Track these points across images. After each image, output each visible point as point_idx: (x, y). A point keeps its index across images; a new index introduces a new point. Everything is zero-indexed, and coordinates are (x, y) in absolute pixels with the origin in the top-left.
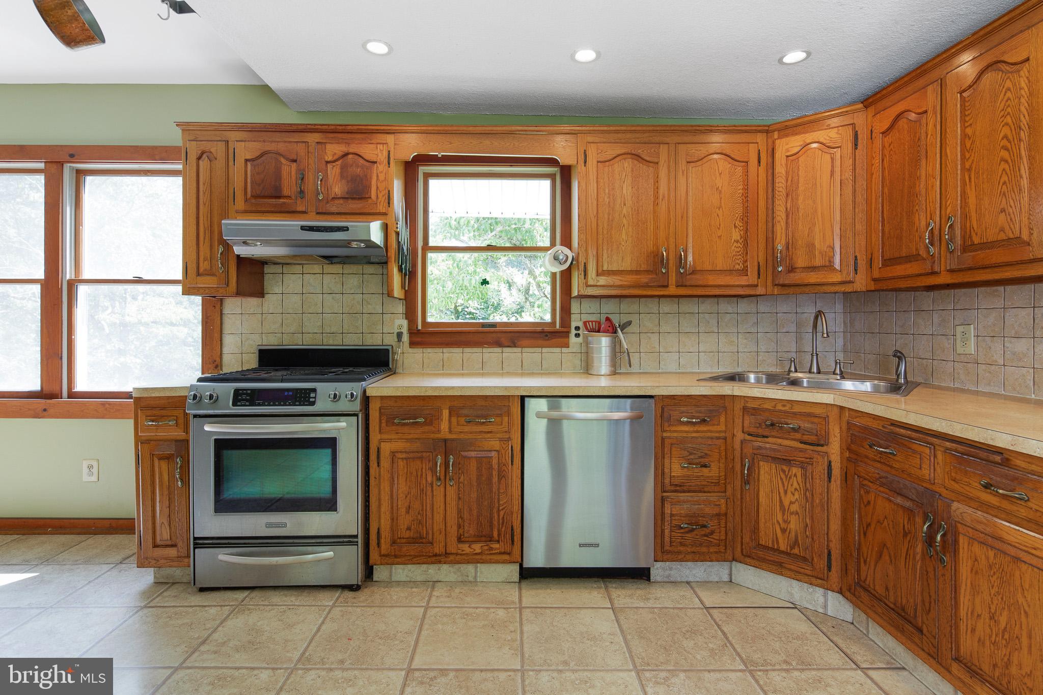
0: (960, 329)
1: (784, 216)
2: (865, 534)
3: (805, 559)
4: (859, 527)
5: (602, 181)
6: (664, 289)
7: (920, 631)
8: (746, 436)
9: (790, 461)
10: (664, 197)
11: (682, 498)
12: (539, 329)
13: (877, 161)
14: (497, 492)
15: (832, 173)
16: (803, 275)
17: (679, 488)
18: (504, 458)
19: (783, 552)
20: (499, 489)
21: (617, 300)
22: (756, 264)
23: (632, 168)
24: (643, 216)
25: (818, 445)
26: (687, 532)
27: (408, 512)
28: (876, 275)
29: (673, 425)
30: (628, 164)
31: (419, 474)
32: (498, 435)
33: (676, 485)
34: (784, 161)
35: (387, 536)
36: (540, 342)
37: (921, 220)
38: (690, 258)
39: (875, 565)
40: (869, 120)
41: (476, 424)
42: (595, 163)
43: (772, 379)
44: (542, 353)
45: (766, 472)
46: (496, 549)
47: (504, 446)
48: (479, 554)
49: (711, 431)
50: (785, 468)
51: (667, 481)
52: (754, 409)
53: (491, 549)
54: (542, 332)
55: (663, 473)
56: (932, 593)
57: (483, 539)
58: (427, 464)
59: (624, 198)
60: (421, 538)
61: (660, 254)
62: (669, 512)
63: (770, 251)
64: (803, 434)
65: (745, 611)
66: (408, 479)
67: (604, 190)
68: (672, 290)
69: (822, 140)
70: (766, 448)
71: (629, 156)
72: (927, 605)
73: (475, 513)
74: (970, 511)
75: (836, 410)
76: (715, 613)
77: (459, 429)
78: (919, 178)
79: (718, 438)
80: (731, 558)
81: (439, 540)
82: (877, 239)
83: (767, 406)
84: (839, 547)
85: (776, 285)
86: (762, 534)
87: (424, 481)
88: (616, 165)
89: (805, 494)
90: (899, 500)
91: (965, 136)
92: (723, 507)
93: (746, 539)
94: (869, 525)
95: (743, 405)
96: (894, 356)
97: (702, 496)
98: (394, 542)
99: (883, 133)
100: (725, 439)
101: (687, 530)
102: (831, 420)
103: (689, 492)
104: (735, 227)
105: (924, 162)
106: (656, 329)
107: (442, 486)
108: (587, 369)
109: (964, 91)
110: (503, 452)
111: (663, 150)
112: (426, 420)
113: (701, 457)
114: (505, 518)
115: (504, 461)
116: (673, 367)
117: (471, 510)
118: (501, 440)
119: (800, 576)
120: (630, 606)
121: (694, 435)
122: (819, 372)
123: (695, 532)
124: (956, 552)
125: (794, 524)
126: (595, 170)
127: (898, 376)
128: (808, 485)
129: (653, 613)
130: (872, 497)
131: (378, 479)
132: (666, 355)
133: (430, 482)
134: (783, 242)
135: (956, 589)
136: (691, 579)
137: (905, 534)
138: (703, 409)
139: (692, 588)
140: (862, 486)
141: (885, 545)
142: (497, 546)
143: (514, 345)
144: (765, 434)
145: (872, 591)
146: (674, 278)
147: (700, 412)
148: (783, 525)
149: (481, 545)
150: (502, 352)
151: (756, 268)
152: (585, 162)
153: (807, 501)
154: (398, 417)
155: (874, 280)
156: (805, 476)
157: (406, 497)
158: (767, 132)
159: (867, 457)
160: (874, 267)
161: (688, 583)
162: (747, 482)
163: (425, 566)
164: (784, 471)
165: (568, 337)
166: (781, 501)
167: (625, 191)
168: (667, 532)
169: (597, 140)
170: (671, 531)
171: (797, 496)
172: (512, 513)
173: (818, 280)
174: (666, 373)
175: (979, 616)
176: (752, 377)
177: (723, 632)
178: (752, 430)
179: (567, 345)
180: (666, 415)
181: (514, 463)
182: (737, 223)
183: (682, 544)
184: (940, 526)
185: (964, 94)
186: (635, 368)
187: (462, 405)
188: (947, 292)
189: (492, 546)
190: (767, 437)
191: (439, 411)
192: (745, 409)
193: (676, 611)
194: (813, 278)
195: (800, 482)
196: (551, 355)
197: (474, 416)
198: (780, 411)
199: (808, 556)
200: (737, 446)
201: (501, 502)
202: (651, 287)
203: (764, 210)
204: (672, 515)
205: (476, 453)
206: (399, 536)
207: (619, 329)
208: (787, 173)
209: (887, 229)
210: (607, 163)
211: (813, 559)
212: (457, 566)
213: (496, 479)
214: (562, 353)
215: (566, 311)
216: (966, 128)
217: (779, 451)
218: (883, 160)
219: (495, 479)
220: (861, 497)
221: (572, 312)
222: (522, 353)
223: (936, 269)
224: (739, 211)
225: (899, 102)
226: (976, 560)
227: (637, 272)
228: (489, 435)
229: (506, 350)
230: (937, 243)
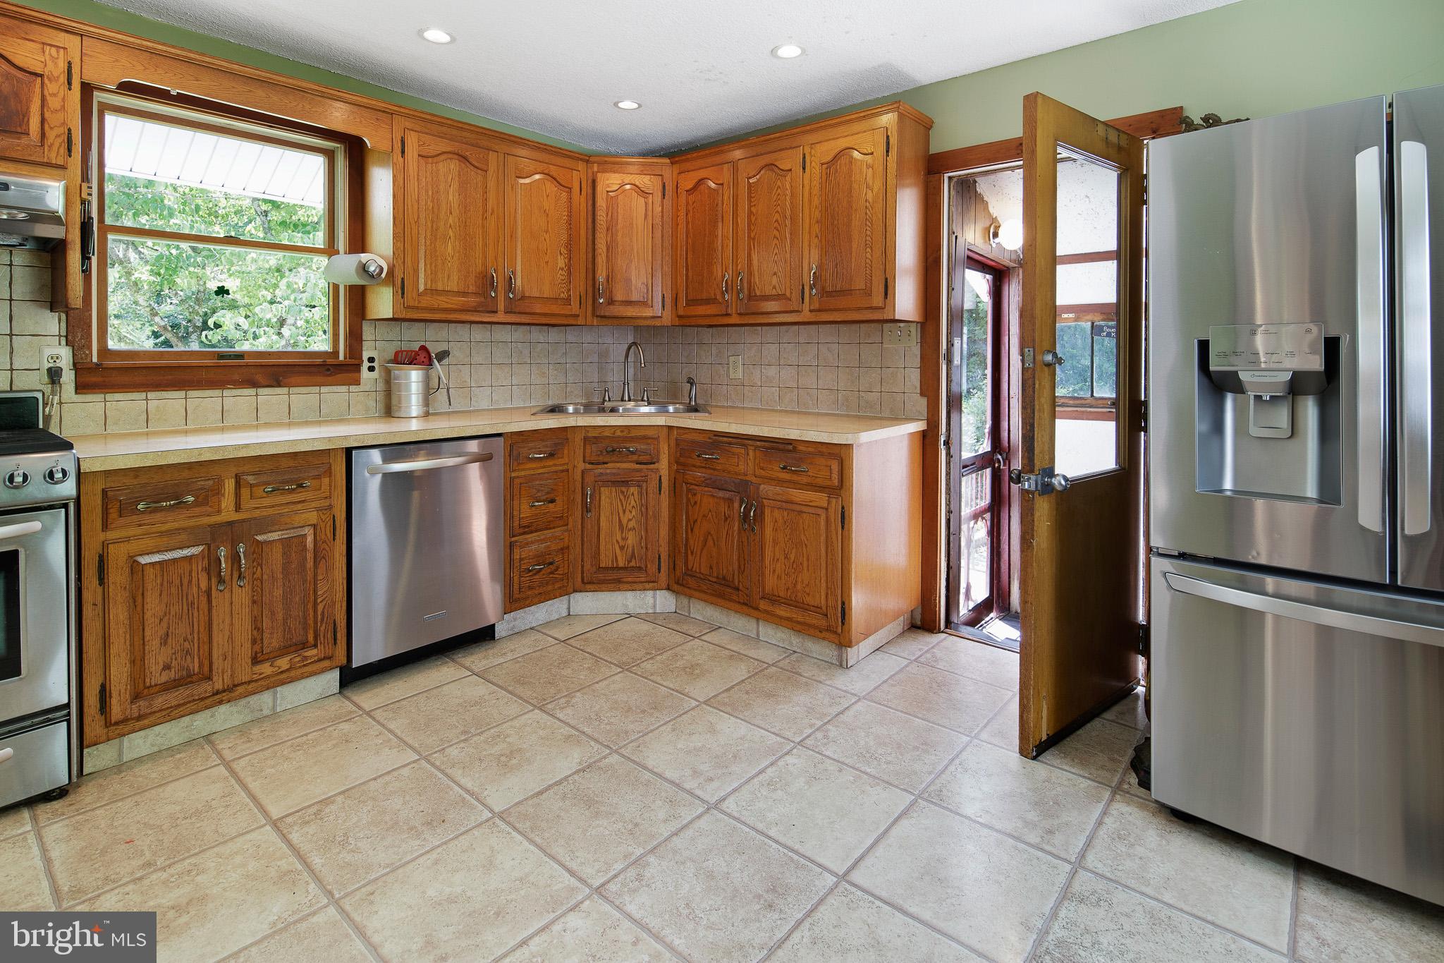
0: (732, 359)
1: (605, 250)
2: (692, 530)
3: (640, 568)
4: (687, 526)
5: (424, 180)
6: (492, 315)
7: (738, 589)
8: (587, 465)
9: (628, 481)
10: (493, 211)
11: (530, 540)
12: (319, 361)
13: (682, 214)
14: (313, 580)
15: (646, 216)
16: (621, 308)
17: (528, 529)
18: (323, 531)
19: (621, 568)
20: (315, 575)
21: (422, 324)
22: (578, 293)
23: (459, 172)
24: (471, 230)
25: (651, 463)
26: (535, 574)
27: (164, 642)
28: (681, 312)
29: (522, 463)
30: (454, 165)
31: (185, 582)
32: (313, 505)
33: (525, 527)
34: (605, 195)
35: (123, 691)
36: (320, 379)
37: (718, 271)
38: (519, 282)
39: (701, 553)
40: (674, 176)
41: (282, 494)
42: (416, 156)
43: (588, 408)
44: (320, 394)
45: (607, 497)
46: (311, 657)
47: (323, 517)
48: (287, 670)
49: (555, 465)
50: (624, 489)
51: (516, 524)
52: (595, 437)
53: (306, 658)
54: (323, 365)
55: (512, 517)
56: (746, 557)
57: (293, 649)
58: (200, 563)
59: (451, 206)
60: (189, 676)
61: (489, 276)
62: (518, 557)
63: (590, 282)
64: (640, 456)
65: (596, 632)
66: (164, 593)
67: (427, 191)
68: (500, 317)
69: (637, 183)
70: (607, 474)
71: (456, 157)
72: (742, 567)
73: (280, 616)
74: (772, 488)
75: (665, 430)
76: (572, 642)
77: (254, 504)
78: (717, 236)
79: (563, 471)
80: (572, 590)
81: (223, 670)
82: (682, 282)
83: (607, 434)
84: (667, 549)
85: (597, 316)
86: (602, 557)
87: (195, 589)
88: (441, 165)
89: (641, 510)
90: (721, 494)
91: (750, 213)
92: (566, 540)
93: (587, 566)
94: (695, 522)
95: (583, 435)
96: (688, 382)
97: (548, 533)
98: (136, 697)
99: (687, 191)
100: (568, 471)
101: (534, 572)
102: (661, 439)
103: (536, 531)
104: (561, 254)
105: (720, 224)
106: (467, 360)
107: (226, 590)
108: (389, 410)
109: (750, 178)
110: (322, 525)
111: (492, 156)
112: (197, 497)
113: (548, 493)
114: (326, 611)
115: (323, 537)
116: (485, 404)
117: (273, 613)
118: (318, 510)
119: (636, 586)
120: (491, 665)
121: (540, 471)
122: (609, 400)
123: (543, 572)
124: (762, 520)
125: (632, 539)
126: (415, 164)
127: (690, 399)
128: (643, 501)
129: (518, 662)
130: (698, 497)
131: (100, 606)
132: (478, 389)
133: (204, 589)
134: (604, 274)
135: (762, 548)
136: (534, 625)
137: (726, 519)
138: (548, 443)
139: (538, 631)
140: (689, 491)
141: (709, 533)
142: (314, 652)
143: (279, 384)
144: (605, 460)
145: (698, 575)
146: (503, 304)
147: (547, 447)
148: (622, 543)
149: (289, 658)
150: (257, 395)
151: (578, 297)
152: (403, 152)
153: (642, 515)
154: (142, 501)
155: (680, 317)
156: (641, 493)
157: (161, 620)
158: (587, 161)
159: (694, 466)
160: (679, 306)
161: (532, 629)
162: (588, 511)
163: (186, 719)
164: (623, 492)
165: (359, 371)
166: (620, 521)
167: (451, 198)
168: (516, 579)
169: (417, 128)
170: (521, 577)
171: (634, 513)
172: (334, 603)
173: (634, 314)
174: (478, 411)
175: (778, 560)
176: (571, 409)
177: (588, 653)
178: (594, 458)
179: (357, 382)
180: (515, 453)
181: (337, 537)
182: (562, 250)
183: (530, 588)
184: (752, 505)
185: (751, 181)
186: (456, 406)
187: (257, 469)
188: (722, 328)
189: (306, 654)
190: (606, 463)
191: (220, 483)
192: (586, 439)
193: (537, 653)
194: (630, 312)
195: (637, 500)
196: (334, 395)
197: (280, 483)
198: (619, 437)
199: (643, 566)
200: (578, 477)
201: (319, 593)
202: (478, 311)
203: (585, 240)
204: (521, 559)
205: (280, 533)
206: (148, 684)
207: (435, 360)
208: (608, 208)
209: (690, 274)
210: (430, 159)
211: (646, 567)
212: (243, 702)
213: (312, 563)
214: (349, 392)
215: (355, 337)
216: (751, 206)
217: (619, 474)
218: (687, 214)
219: (310, 564)
220: (688, 500)
221: (364, 338)
222: (289, 394)
223: (730, 312)
224: (564, 237)
225: (700, 169)
226: (776, 521)
227: (464, 294)
228: (299, 506)
229: (262, 391)
230: (730, 292)
